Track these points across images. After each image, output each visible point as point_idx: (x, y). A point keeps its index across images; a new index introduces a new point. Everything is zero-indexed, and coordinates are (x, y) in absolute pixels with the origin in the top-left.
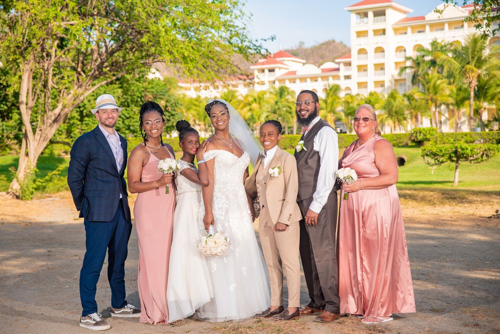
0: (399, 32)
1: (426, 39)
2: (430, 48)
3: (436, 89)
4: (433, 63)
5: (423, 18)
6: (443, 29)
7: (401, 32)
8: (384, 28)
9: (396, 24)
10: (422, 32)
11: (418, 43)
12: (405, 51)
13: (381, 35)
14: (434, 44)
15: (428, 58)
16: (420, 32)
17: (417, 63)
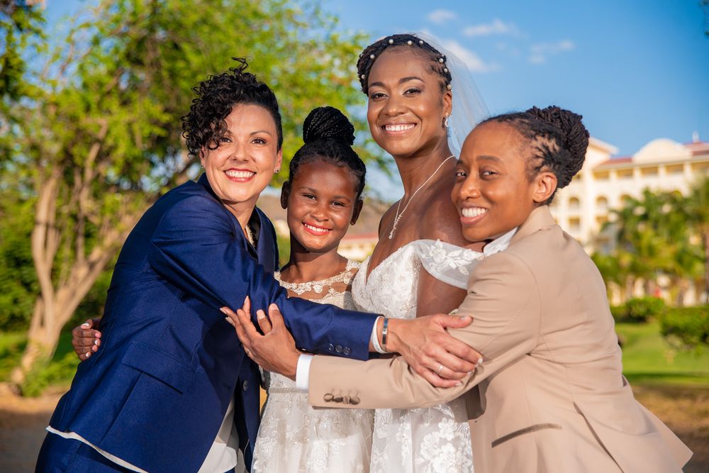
0: (600, 176)
1: (635, 186)
2: (642, 199)
3: (652, 251)
4: (645, 217)
5: (629, 160)
6: (657, 174)
12: (607, 201)
14: (647, 193)
15: (640, 211)
17: (624, 217)
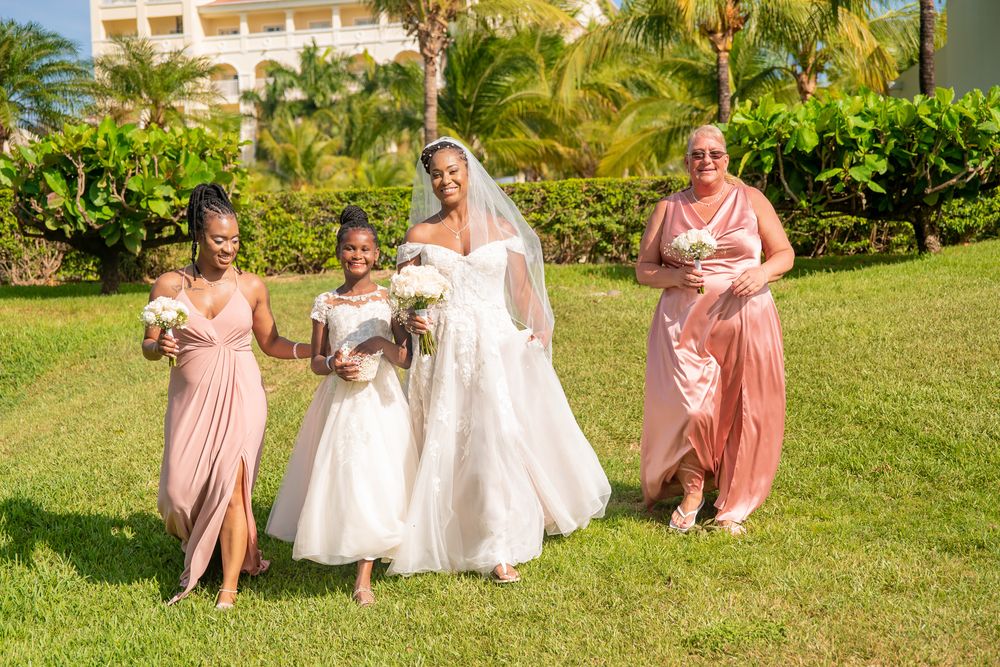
0: (219, 28)
2: (296, 66)
6: (328, 24)
7: (224, 27)
8: (178, 14)
9: (209, 6)
10: (278, 29)
11: (269, 56)
12: (236, 77)
13: (172, 33)
15: (295, 94)
16: (271, 30)
17: (269, 107)
